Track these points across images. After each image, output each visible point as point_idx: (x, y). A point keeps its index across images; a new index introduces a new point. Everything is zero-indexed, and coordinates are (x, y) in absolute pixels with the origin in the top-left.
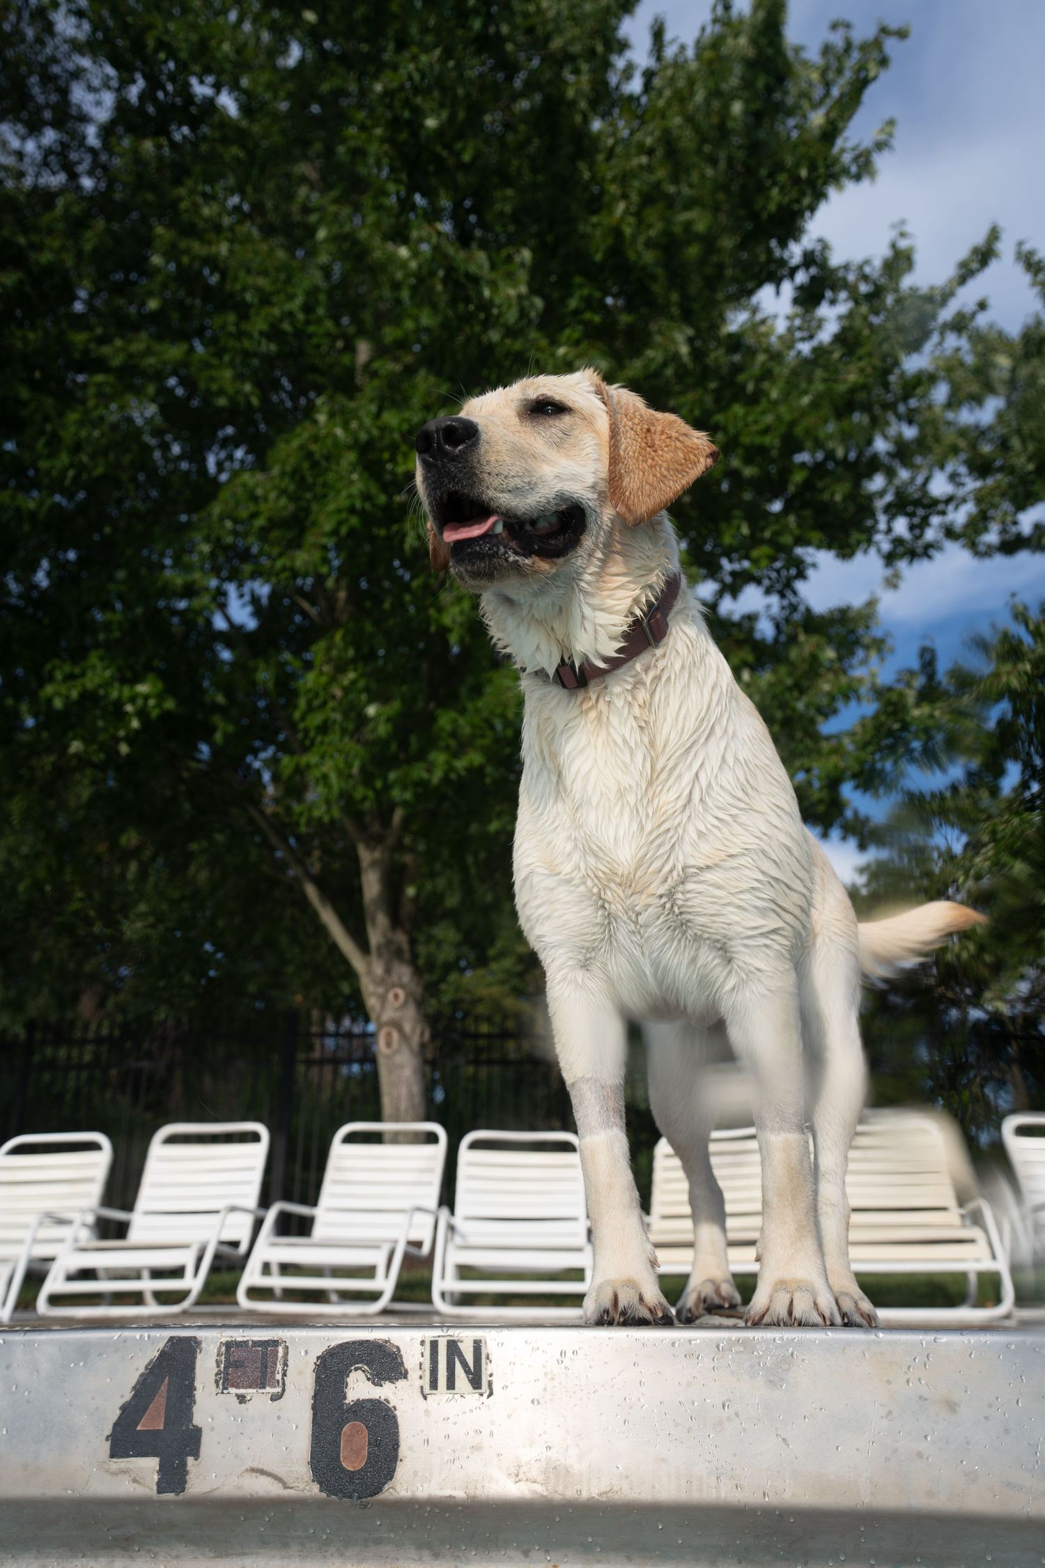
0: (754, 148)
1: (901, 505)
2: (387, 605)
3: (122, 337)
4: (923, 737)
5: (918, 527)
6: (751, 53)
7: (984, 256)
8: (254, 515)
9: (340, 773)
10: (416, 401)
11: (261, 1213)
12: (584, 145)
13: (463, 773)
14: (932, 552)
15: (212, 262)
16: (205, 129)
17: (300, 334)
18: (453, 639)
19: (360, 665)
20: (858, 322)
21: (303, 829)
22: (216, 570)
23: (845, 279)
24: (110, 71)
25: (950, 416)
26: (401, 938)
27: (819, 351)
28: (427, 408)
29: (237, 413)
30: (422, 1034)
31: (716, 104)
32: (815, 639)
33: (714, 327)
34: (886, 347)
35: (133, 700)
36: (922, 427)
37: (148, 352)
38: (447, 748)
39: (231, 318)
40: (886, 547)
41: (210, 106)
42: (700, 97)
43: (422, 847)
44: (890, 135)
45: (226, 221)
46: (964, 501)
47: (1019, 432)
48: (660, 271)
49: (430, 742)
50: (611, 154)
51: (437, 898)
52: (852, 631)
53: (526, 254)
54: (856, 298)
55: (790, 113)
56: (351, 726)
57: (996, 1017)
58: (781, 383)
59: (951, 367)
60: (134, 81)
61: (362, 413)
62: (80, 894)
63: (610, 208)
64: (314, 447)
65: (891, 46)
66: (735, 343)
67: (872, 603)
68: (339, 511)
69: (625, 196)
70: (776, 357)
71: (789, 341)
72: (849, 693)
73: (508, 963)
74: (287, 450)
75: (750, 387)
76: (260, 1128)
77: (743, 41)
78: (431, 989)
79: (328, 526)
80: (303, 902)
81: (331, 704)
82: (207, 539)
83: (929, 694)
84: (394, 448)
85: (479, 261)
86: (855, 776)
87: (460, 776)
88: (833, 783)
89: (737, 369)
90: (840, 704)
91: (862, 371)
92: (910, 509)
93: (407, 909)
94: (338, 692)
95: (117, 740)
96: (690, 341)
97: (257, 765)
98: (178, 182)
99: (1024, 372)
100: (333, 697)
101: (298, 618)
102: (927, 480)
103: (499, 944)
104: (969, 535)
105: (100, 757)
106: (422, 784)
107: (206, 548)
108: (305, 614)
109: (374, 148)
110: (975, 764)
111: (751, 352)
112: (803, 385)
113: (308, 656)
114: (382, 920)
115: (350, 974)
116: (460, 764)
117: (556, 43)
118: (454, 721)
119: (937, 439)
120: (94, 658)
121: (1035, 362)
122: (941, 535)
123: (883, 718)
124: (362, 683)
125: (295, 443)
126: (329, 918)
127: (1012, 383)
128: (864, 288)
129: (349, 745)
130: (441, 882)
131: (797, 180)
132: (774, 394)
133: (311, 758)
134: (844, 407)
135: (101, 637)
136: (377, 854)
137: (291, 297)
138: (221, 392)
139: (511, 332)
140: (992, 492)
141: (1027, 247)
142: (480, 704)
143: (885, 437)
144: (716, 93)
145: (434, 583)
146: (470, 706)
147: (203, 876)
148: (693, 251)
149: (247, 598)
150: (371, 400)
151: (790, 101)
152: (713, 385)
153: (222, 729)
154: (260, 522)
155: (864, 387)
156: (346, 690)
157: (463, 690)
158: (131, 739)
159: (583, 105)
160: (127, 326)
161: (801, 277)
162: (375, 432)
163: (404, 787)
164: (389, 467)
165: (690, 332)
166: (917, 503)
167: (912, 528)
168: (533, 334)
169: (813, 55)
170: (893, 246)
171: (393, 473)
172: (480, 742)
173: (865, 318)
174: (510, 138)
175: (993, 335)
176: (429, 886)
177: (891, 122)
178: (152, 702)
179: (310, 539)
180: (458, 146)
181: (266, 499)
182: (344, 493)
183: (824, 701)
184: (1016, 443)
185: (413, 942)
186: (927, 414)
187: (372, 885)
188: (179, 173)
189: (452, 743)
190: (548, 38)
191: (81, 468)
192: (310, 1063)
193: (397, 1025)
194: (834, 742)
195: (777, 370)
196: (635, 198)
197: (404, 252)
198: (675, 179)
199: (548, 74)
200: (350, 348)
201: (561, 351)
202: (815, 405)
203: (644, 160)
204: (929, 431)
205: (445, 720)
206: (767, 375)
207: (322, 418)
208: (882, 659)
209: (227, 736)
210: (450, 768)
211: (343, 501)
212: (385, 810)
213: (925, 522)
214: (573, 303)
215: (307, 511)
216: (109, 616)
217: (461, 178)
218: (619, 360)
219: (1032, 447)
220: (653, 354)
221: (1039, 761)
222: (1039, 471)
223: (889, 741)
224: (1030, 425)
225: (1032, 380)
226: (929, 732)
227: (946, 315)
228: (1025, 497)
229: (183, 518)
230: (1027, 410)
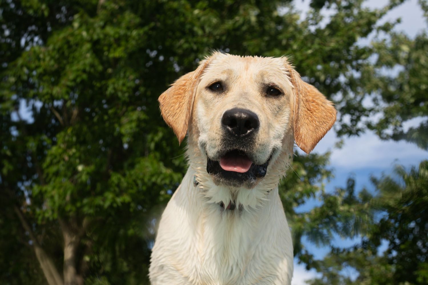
1: (348, 109)
2: (95, 120)
4: (343, 221)
5: (354, 121)
8: (37, 67)
9: (60, 196)
10: (124, 25)
13: (120, 204)
14: (360, 133)
18: (126, 139)
19: (78, 146)
20: (339, 20)
21: (39, 222)
22: (17, 92)
26: (79, 281)
27: (318, 31)
28: (128, 28)
29: (37, 19)
33: (270, 11)
34: (351, 33)
36: (363, 74)
38: (114, 192)
43: (95, 238)
46: (378, 111)
47: (409, 83)
49: (107, 188)
51: (100, 265)
52: (316, 166)
54: (339, 8)
56: (69, 174)
58: (299, 43)
59: (380, 48)
61: (96, 25)
64: (71, 39)
66: (280, 20)
67: (328, 154)
68: (78, 70)
70: (299, 30)
71: (305, 25)
72: (310, 193)
74: (58, 38)
75: (284, 42)
79: (72, 76)
81: (62, 162)
82: (14, 75)
83: (349, 201)
84: (110, 46)
86: (308, 234)
87: (118, 206)
89: (279, 33)
90: (305, 198)
91: (337, 42)
92: (352, 111)
93: (84, 267)
94: (66, 158)
96: (258, 16)
97: (22, 187)
99: (414, 55)
100: (64, 160)
101: (53, 121)
102: (362, 99)
104: (378, 129)
106: (99, 207)
107: (12, 80)
108: (57, 120)
110: (367, 238)
111: (287, 26)
112: (309, 45)
113: (55, 139)
116: (119, 200)
118: (119, 179)
119: (369, 80)
121: (420, 52)
122: (365, 126)
123: (325, 208)
124: (77, 155)
125: (62, 35)
127: (408, 60)
129: (66, 183)
130: (102, 257)
132: (295, 47)
133: (48, 188)
134: (327, 58)
136: (74, 239)
138: (31, 7)
140: (392, 110)
142: (133, 172)
143: (345, 76)
145: (120, 112)
146: (127, 173)
149: (30, 107)
150: (101, 20)
152: (266, 38)
155: (338, 50)
156: (70, 157)
157: (126, 165)
162: (102, 36)
163: (90, 207)
164: (106, 53)
165: (258, 11)
166: (356, 109)
167: (352, 120)
171: (107, 56)
172: (131, 191)
173: (343, 18)
175: (402, 36)
176: (96, 258)
179: (63, 81)
181: (44, 60)
182: (82, 63)
183: (297, 195)
184: (406, 88)
186: (366, 68)
187: (68, 253)
189: (117, 189)
194: (300, 217)
195: (298, 36)
201: (196, 12)
202: (313, 55)
204: (365, 75)
205: (115, 178)
206: (293, 37)
207: (76, 25)
208: (329, 181)
209: (9, 171)
210: (114, 201)
211: (80, 66)
212: (79, 217)
213: (358, 119)
215: (64, 69)
218: (222, 19)
219: (414, 91)
220: (239, 19)
221: (397, 241)
222: (416, 103)
223: (326, 220)
224: (414, 81)
225: (417, 60)
226: (346, 219)
227: (380, 23)
228: (406, 114)
229: (5, 65)
230: (414, 73)
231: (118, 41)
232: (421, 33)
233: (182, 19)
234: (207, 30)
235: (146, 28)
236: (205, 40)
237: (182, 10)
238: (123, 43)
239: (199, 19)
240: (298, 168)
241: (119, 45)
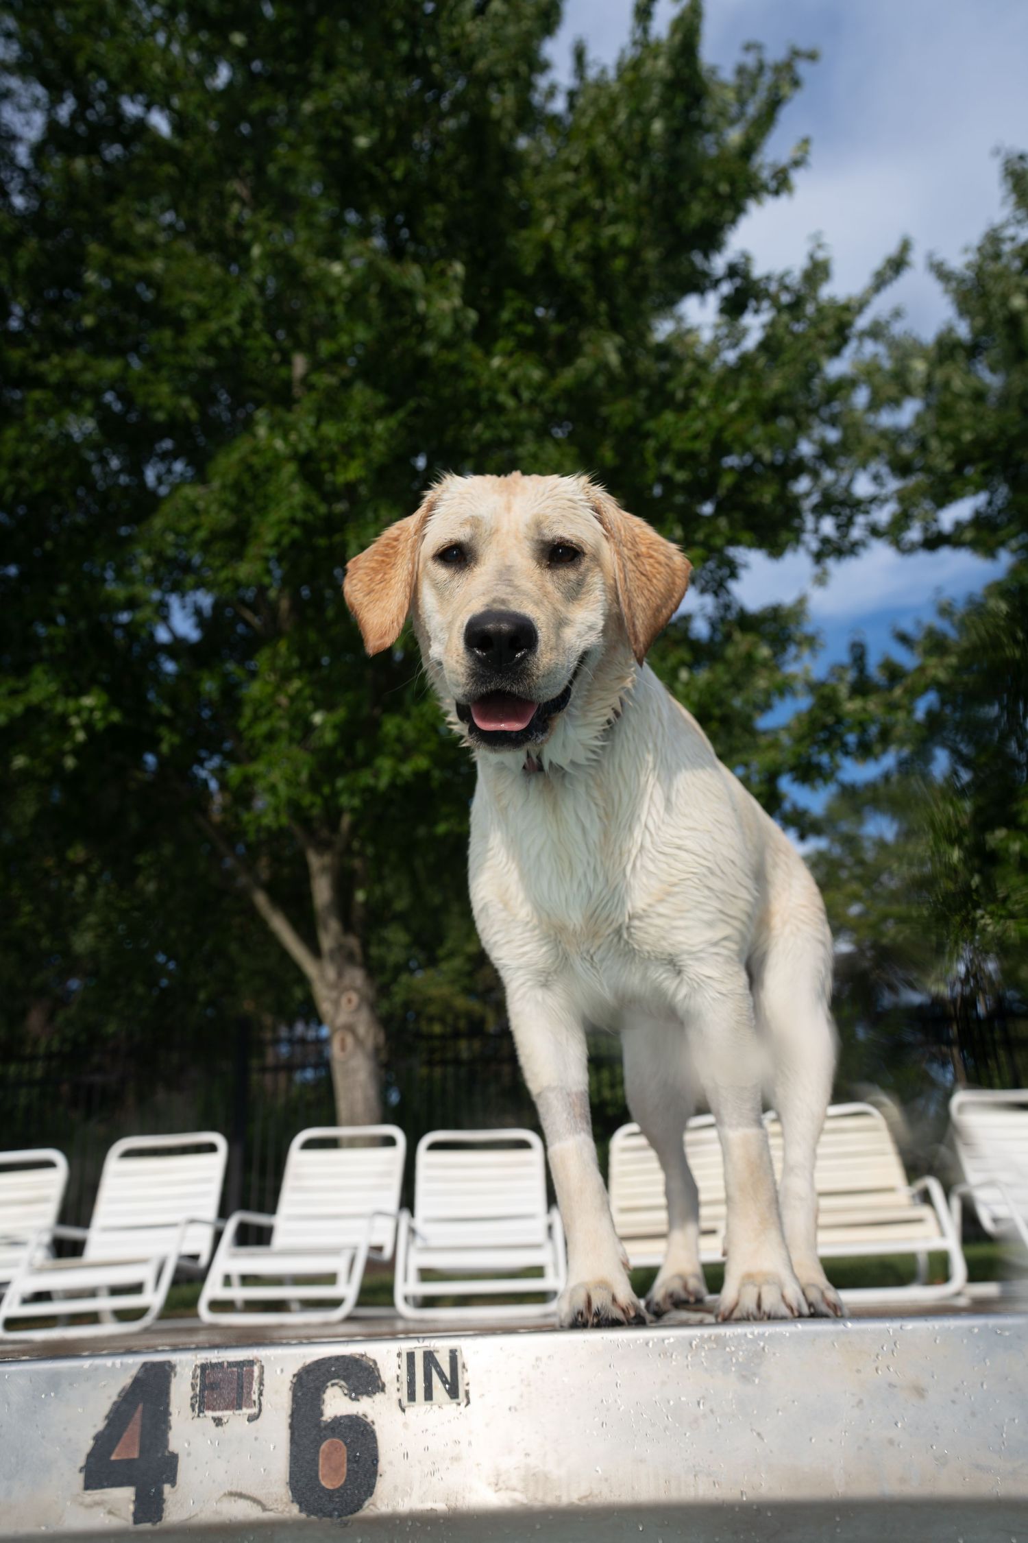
0: (675, 164)
1: (827, 505)
2: (330, 614)
3: (59, 353)
4: (857, 730)
5: (844, 526)
6: (668, 73)
7: (897, 264)
8: (196, 528)
9: (288, 782)
10: (354, 412)
11: (220, 1225)
12: (511, 163)
13: (409, 777)
14: (860, 550)
15: (148, 279)
16: (138, 149)
17: (237, 348)
19: (305, 674)
20: (780, 331)
21: (251, 837)
22: (158, 583)
23: (767, 290)
24: (39, 91)
25: (871, 418)
26: (353, 942)
27: (745, 360)
28: (365, 419)
29: (176, 427)
30: (375, 1037)
31: (637, 124)
32: (750, 638)
33: (642, 336)
34: (809, 354)
35: (78, 712)
36: (845, 429)
37: (85, 368)
38: (393, 754)
39: (167, 335)
40: (814, 545)
41: (141, 126)
42: (622, 116)
43: (370, 851)
44: (806, 152)
45: (161, 238)
46: (887, 500)
47: (937, 433)
48: (589, 284)
49: (376, 748)
50: (537, 171)
51: (387, 902)
52: (784, 628)
53: (458, 268)
54: (779, 308)
55: (708, 129)
56: (298, 734)
57: (937, 1001)
58: (709, 391)
59: (870, 372)
60: (62, 101)
61: (301, 425)
62: (27, 908)
63: (538, 223)
64: (256, 461)
65: (803, 68)
66: (663, 352)
67: (802, 601)
68: (280, 522)
69: (553, 212)
70: (703, 365)
71: (715, 349)
72: (784, 689)
73: (457, 963)
74: (227, 463)
75: (680, 395)
76: (218, 1139)
77: (661, 63)
78: (384, 991)
79: (270, 537)
80: (252, 912)
81: (278, 713)
82: (149, 553)
83: (862, 688)
84: (333, 459)
85: (413, 275)
86: (793, 769)
87: (406, 781)
88: (772, 778)
89: (666, 377)
90: (776, 701)
91: (786, 377)
92: (835, 509)
93: (358, 914)
95: (63, 754)
96: (620, 350)
97: (203, 774)
98: (110, 200)
99: (939, 376)
100: (279, 705)
101: (240, 629)
102: (851, 480)
103: (449, 944)
104: (893, 533)
105: (45, 771)
106: (370, 790)
107: (147, 561)
108: (247, 624)
109: (305, 167)
110: (906, 751)
111: (679, 361)
112: (730, 393)
113: (252, 665)
114: (334, 925)
115: (302, 979)
116: (407, 769)
117: (481, 65)
118: (399, 727)
119: (860, 441)
120: (38, 672)
121: (949, 367)
122: (867, 533)
123: (818, 712)
124: (307, 692)
125: (235, 456)
126: (280, 926)
127: (928, 386)
128: (785, 298)
129: (297, 752)
130: (390, 887)
131: (716, 195)
132: (703, 401)
133: (258, 767)
134: (771, 412)
135: (45, 651)
136: (327, 859)
137: (228, 312)
138: (159, 407)
139: (447, 345)
140: (913, 490)
141: (939, 257)
143: (810, 440)
144: (636, 113)
146: (414, 711)
147: (151, 887)
148: (619, 264)
149: (190, 610)
150: (309, 413)
151: (708, 118)
152: (644, 393)
153: (169, 740)
154: (202, 535)
155: (788, 394)
156: (292, 699)
157: (408, 697)
158: (78, 752)
159: (509, 123)
160: (62, 342)
161: (726, 288)
162: (314, 444)
163: (352, 794)
164: (329, 477)
165: (618, 340)
166: (843, 503)
167: (838, 527)
168: (469, 346)
169: (727, 74)
170: (812, 257)
171: (333, 484)
172: (427, 746)
173: (787, 326)
174: (439, 156)
175: (910, 341)
176: (378, 891)
177: (806, 142)
178: (97, 715)
179: (252, 550)
180: (390, 163)
181: (207, 511)
182: (285, 505)
183: (760, 698)
184: (934, 444)
185: (365, 945)
186: (849, 418)
187: (322, 891)
188: (112, 191)
189: (398, 748)
190: (473, 60)
191: (21, 484)
192: (263, 1070)
193: (351, 1029)
194: (771, 737)
195: (704, 378)
196: (563, 213)
197: (337, 268)
198: (601, 194)
199: (473, 95)
200: (287, 361)
201: (496, 362)
202: (742, 411)
203: (570, 177)
204: (850, 432)
205: (390, 725)
206: (695, 383)
207: (262, 431)
208: (814, 655)
209: (173, 748)
210: (396, 774)
211: (284, 512)
212: (332, 815)
213: (850, 523)
214: (506, 315)
215: (249, 523)
216: (52, 631)
217: (393, 194)
218: (552, 370)
219: (950, 447)
220: (584, 364)
221: (964, 748)
222: (959, 470)
223: (822, 735)
224: (947, 427)
225: (947, 384)
226: (862, 726)
227: (862, 322)
228: (944, 496)
229: (124, 531)
230: (944, 411)
231: (348, 448)
232: (943, 327)
233: (471, 383)
234: (526, 395)
235: (401, 414)
236: (523, 416)
237: (468, 366)
238: (359, 450)
239: (503, 375)
240: (755, 645)
241: (352, 457)
